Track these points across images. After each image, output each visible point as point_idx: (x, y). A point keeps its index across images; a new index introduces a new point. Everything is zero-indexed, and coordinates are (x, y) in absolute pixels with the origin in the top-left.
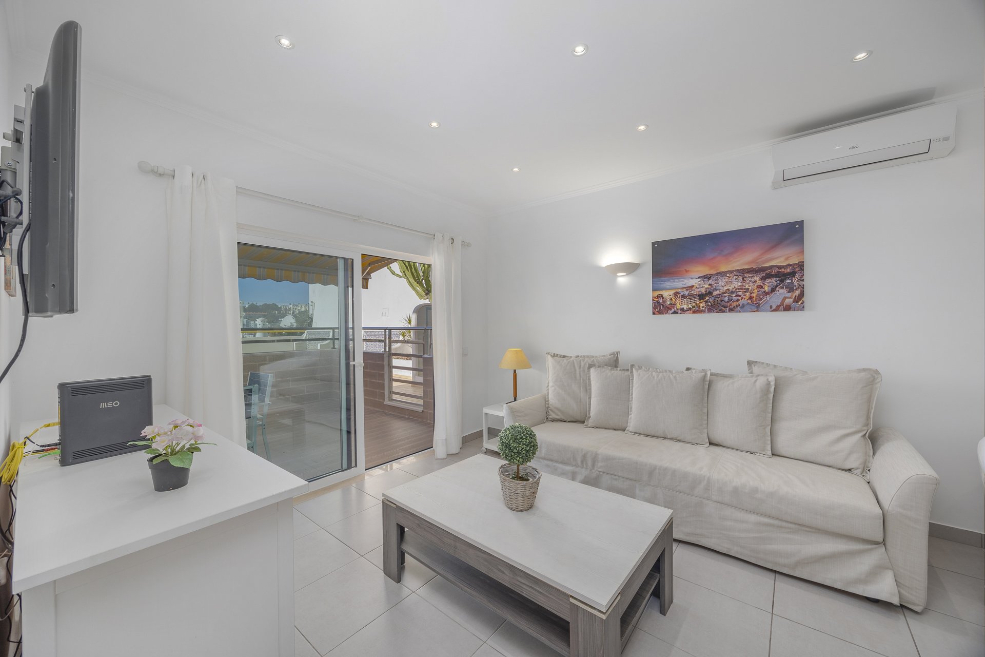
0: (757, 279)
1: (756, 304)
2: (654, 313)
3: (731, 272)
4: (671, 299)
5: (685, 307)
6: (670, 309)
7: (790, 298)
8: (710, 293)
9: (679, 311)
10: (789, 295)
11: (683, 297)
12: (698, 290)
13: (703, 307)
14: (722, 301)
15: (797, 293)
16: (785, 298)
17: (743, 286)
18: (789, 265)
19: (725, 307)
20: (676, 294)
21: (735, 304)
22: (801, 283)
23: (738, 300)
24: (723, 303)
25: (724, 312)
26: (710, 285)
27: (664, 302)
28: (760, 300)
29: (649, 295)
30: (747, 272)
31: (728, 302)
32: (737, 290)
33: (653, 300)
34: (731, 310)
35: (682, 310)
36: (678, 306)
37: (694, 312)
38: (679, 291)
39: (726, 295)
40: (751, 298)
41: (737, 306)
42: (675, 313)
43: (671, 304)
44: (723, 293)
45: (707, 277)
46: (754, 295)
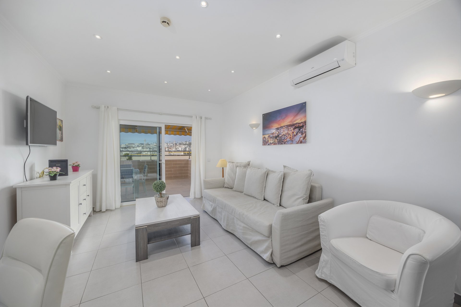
0: (292, 129)
1: (292, 140)
2: (263, 145)
3: (284, 126)
4: (268, 139)
5: (271, 142)
6: (267, 143)
7: (302, 137)
8: (278, 136)
9: (270, 144)
10: (301, 136)
11: (271, 137)
12: (275, 134)
13: (276, 142)
14: (282, 139)
15: (304, 135)
16: (301, 137)
17: (288, 132)
18: (302, 122)
19: (283, 142)
20: (269, 136)
21: (285, 141)
22: (305, 130)
23: (286, 139)
24: (282, 140)
25: (282, 144)
26: (278, 132)
27: (266, 140)
28: (293, 139)
29: (261, 137)
30: (289, 126)
31: (284, 139)
32: (286, 134)
33: (263, 139)
34: (285, 143)
35: (271, 143)
36: (270, 142)
37: (274, 144)
38: (270, 135)
39: (283, 136)
40: (290, 138)
41: (286, 141)
42: (269, 145)
43: (267, 141)
44: (282, 136)
45: (277, 129)
46: (291, 136)
